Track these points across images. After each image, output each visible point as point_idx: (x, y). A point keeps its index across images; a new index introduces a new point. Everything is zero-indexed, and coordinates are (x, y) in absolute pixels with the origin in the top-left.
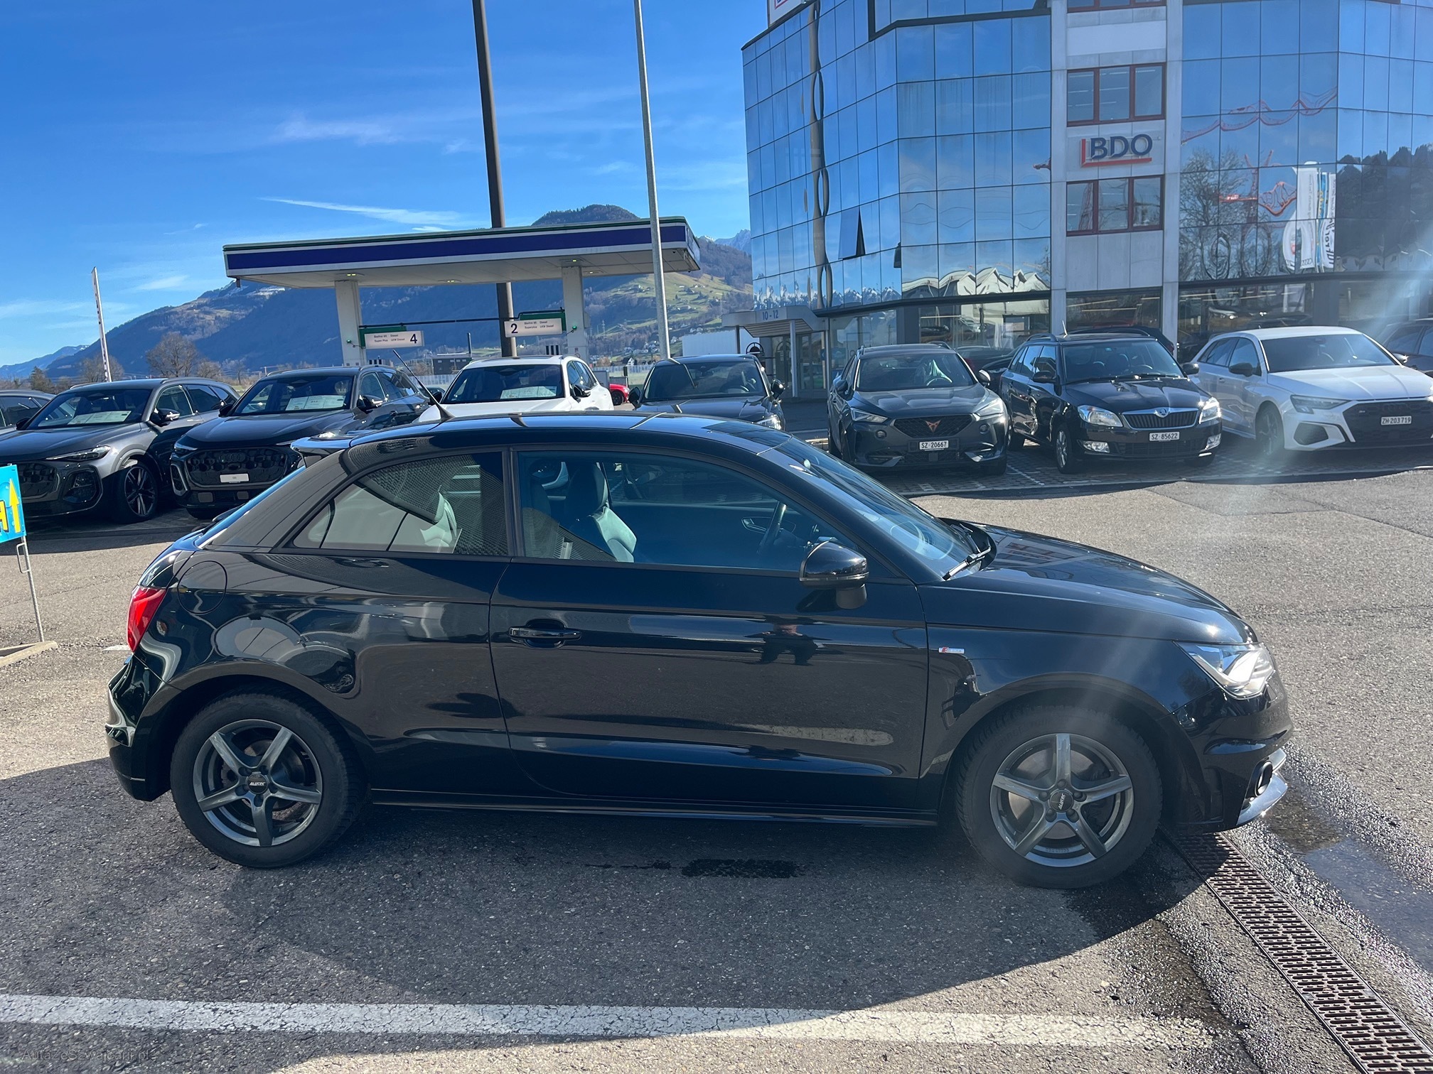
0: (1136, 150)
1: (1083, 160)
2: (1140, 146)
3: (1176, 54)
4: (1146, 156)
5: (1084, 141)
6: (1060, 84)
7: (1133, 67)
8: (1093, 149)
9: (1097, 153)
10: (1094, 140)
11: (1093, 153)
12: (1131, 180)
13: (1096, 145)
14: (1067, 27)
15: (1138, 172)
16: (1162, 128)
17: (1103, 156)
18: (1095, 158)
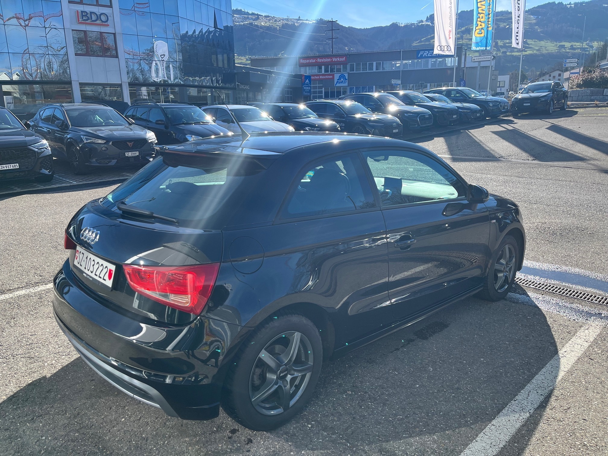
0: (102, 20)
1: (79, 21)
2: (103, 18)
4: (106, 23)
5: (78, 11)
8: (83, 16)
9: (84, 18)
10: (82, 12)
11: (82, 18)
12: (101, 33)
13: (84, 14)
15: (103, 29)
16: (111, 12)
17: (87, 20)
18: (84, 20)
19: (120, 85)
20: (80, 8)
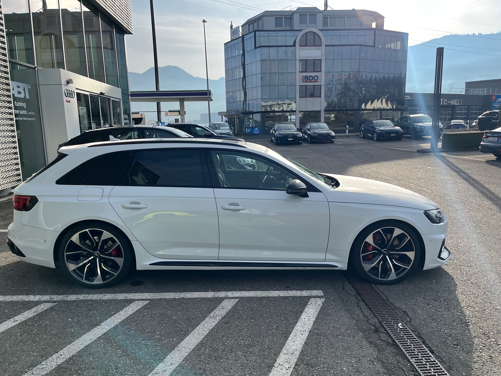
0: (315, 79)
1: (303, 80)
2: (316, 78)
3: (323, 58)
4: (317, 81)
5: (303, 76)
6: (298, 62)
7: (314, 60)
8: (305, 78)
9: (306, 79)
10: (305, 76)
11: (305, 79)
12: (314, 85)
13: (306, 77)
14: (299, 50)
15: (315, 84)
16: (321, 74)
17: (307, 80)
18: (306, 80)
19: (320, 111)
20: (305, 74)
